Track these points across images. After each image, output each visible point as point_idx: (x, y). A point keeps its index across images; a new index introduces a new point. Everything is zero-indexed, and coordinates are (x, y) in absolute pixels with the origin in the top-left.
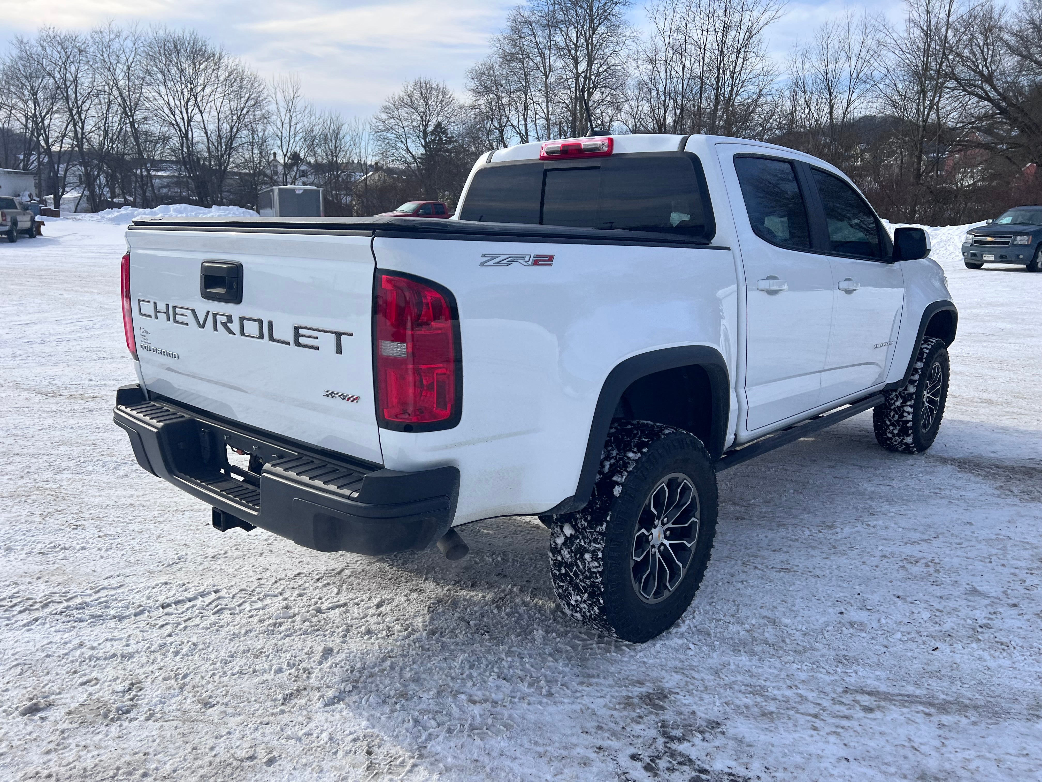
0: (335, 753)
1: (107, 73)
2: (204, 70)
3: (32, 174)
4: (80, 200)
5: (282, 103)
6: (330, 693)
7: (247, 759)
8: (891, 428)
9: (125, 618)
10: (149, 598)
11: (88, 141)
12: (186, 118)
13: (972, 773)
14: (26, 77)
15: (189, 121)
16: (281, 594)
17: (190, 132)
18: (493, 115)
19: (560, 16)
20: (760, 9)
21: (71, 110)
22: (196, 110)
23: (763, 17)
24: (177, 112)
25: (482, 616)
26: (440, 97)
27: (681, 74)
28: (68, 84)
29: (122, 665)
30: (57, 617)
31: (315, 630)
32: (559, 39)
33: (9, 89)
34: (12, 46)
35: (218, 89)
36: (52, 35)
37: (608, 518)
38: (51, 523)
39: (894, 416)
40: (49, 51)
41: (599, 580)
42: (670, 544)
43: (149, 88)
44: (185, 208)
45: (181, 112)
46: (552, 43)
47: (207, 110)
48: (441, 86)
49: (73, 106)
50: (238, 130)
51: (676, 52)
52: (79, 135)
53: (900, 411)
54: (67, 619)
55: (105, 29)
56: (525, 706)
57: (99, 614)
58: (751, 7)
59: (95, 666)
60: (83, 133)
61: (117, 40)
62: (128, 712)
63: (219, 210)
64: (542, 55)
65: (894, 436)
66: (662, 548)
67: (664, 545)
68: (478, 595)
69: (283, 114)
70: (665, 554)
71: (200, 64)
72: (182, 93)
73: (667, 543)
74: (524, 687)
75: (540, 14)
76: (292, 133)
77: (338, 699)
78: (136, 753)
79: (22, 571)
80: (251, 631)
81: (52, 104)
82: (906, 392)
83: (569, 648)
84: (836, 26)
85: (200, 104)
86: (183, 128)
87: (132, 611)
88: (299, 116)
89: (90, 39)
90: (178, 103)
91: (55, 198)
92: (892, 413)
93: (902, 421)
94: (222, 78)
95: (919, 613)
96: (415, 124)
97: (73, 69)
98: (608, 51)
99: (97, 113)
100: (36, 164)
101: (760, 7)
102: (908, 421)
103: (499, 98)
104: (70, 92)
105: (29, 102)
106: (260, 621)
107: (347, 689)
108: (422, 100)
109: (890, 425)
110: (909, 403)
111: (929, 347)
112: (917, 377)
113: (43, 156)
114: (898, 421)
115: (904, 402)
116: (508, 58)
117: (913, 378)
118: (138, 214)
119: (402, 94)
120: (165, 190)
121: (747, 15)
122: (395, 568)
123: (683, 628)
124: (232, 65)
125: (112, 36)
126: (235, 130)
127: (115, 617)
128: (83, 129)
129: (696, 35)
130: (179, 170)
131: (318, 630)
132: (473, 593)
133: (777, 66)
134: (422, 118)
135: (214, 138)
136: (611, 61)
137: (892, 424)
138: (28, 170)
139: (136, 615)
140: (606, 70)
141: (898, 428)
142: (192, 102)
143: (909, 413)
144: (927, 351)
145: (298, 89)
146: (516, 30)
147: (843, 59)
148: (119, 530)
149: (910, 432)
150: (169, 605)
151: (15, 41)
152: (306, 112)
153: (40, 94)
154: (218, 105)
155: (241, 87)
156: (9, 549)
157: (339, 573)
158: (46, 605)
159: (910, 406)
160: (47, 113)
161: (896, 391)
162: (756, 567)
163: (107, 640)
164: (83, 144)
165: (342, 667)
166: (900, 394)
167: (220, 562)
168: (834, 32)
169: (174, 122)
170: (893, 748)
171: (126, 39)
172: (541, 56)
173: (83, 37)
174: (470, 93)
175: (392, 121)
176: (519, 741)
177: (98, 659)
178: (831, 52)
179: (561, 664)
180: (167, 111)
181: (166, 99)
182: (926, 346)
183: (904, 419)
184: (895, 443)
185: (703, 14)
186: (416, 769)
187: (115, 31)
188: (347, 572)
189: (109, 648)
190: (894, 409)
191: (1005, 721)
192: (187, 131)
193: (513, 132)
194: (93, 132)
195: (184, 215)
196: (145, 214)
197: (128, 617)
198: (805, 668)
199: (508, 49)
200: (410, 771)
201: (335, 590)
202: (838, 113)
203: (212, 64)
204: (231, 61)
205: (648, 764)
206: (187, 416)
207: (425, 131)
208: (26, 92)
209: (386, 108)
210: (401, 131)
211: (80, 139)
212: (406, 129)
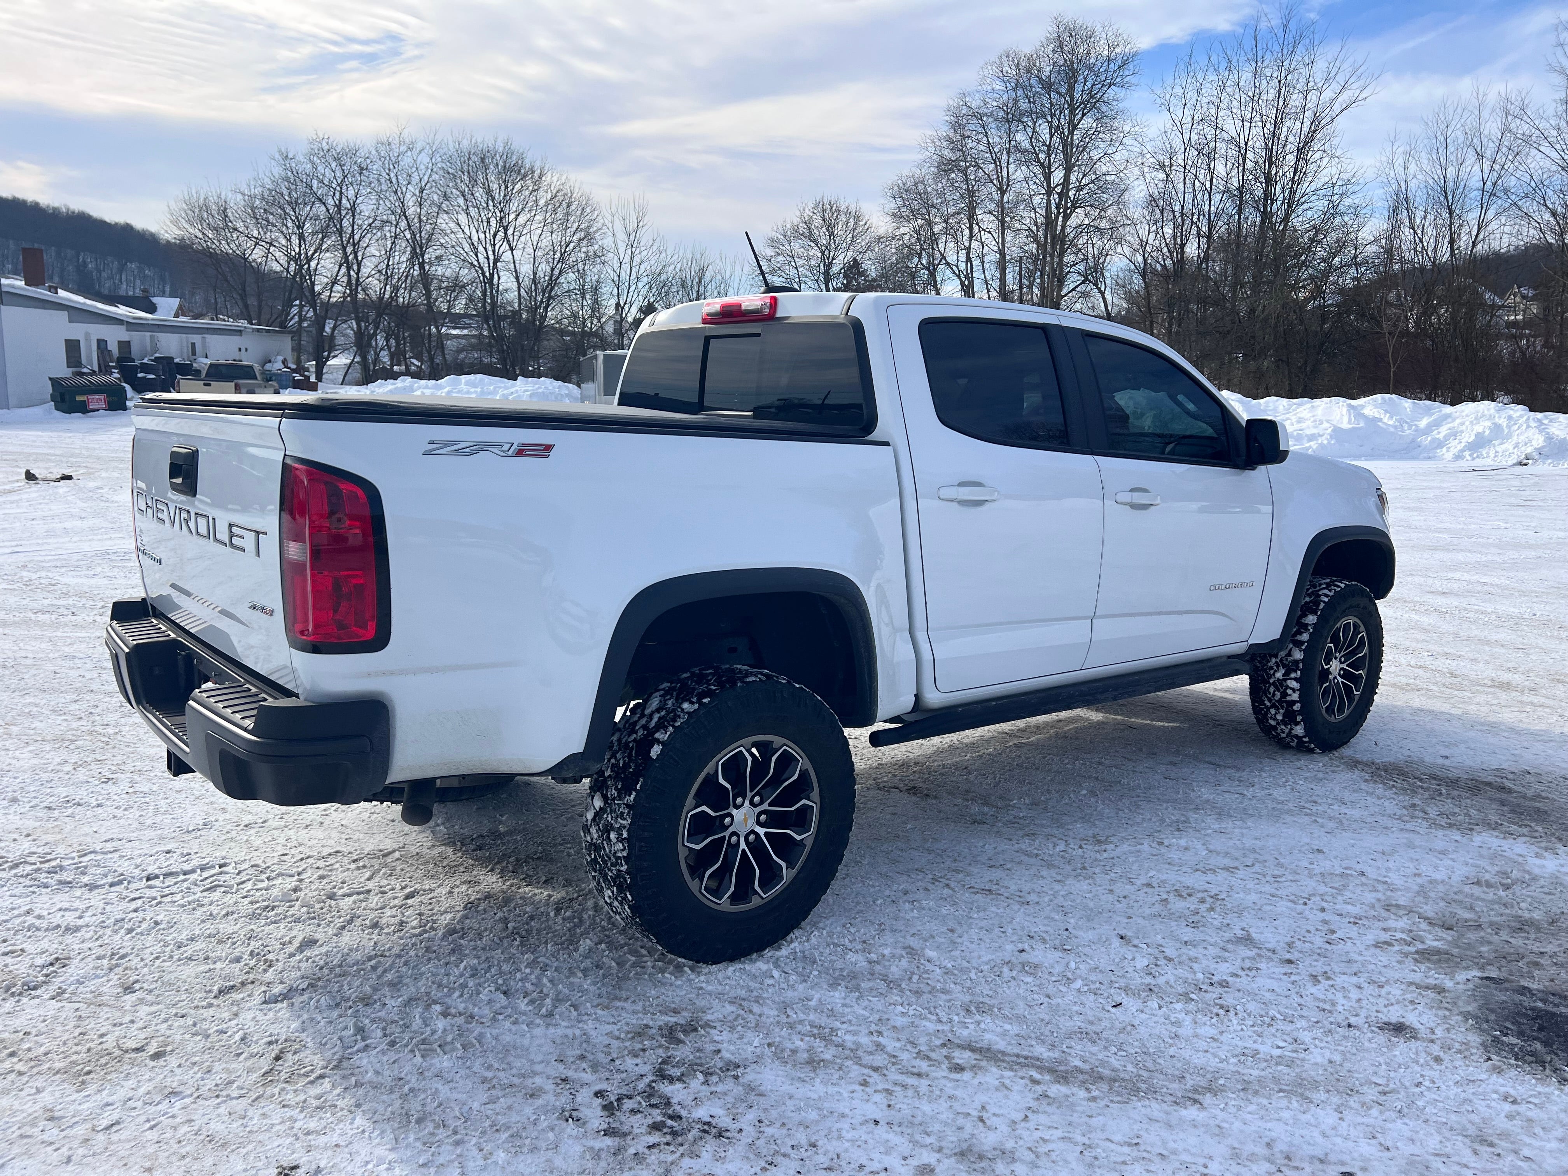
0: (239, 1055)
1: (393, 198)
2: (519, 191)
3: (290, 332)
4: (349, 367)
5: (621, 236)
6: (277, 989)
7: (133, 1050)
8: (1273, 711)
9: (97, 887)
10: (137, 867)
11: (363, 290)
12: (491, 257)
13: (1037, 1157)
14: (289, 203)
15: (496, 261)
16: (299, 874)
17: (496, 276)
18: (922, 249)
19: (1024, 105)
20: (1336, 87)
21: (344, 249)
22: (505, 246)
23: (1340, 99)
24: (481, 249)
25: (532, 918)
26: (851, 224)
27: (1208, 185)
28: (343, 213)
29: (60, 939)
30: (21, 880)
31: (310, 918)
32: (1021, 137)
33: (267, 221)
34: (273, 163)
35: (537, 217)
36: (326, 148)
37: (638, 787)
38: (81, 774)
39: (1274, 695)
40: (321, 168)
41: (624, 868)
42: (766, 834)
43: (445, 216)
44: (481, 380)
45: (485, 249)
46: (1013, 143)
47: (520, 246)
48: (852, 209)
49: (348, 242)
50: (560, 273)
51: (1200, 152)
52: (354, 282)
53: (1281, 685)
54: (32, 883)
55: (394, 139)
56: (507, 1024)
57: (69, 879)
58: (1320, 85)
59: (30, 937)
60: (358, 279)
61: (409, 153)
62: (35, 988)
63: (527, 383)
64: (996, 161)
65: (1278, 724)
66: (752, 837)
67: (757, 834)
68: (542, 894)
69: (622, 251)
70: (756, 846)
71: (514, 185)
72: (488, 222)
73: (761, 831)
74: (522, 1004)
75: (995, 104)
76: (634, 276)
77: (285, 996)
78: (17, 1032)
79: (15, 826)
80: (233, 913)
81: (322, 239)
82: (1290, 659)
83: (614, 964)
84: (1459, 111)
85: (511, 238)
86: (486, 269)
87: (110, 879)
88: (644, 253)
89: (374, 152)
90: (482, 236)
91: (317, 365)
92: (1272, 689)
93: (1286, 702)
94: (542, 202)
95: (1134, 959)
96: (813, 262)
97: (351, 193)
98: (1095, 155)
99: (380, 251)
100: (296, 318)
101: (1334, 84)
102: (1294, 702)
103: (930, 224)
104: (345, 223)
105: (293, 237)
106: (251, 903)
107: (300, 987)
108: (824, 229)
109: (1272, 707)
110: (1293, 675)
111: (1331, 594)
112: (1305, 637)
113: (306, 309)
114: (1279, 701)
115: (1287, 674)
116: (945, 167)
117: (1299, 638)
118: (419, 388)
119: (796, 221)
120: (462, 356)
121: (1313, 97)
122: (460, 854)
123: (784, 952)
124: (556, 186)
125: (403, 148)
126: (556, 272)
127: (86, 885)
128: (358, 274)
129: (1231, 127)
130: (479, 328)
131: (314, 918)
132: (537, 891)
133: (1362, 171)
134: (823, 254)
135: (527, 282)
136: (1102, 168)
137: (1273, 706)
138: (285, 327)
139: (111, 885)
140: (1092, 182)
141: (1282, 711)
142: (501, 234)
143: (1294, 690)
144: (1326, 600)
145: (644, 215)
146: (957, 126)
147: (1471, 157)
148: (155, 788)
149: (1299, 718)
150: (157, 877)
151: (277, 156)
152: (655, 248)
153: (308, 227)
154: (535, 238)
155: (567, 214)
156: (14, 800)
157: (384, 856)
158: (16, 866)
159: (1296, 679)
160: (315, 251)
161: (1276, 656)
162: (947, 885)
163: (60, 910)
164: (357, 292)
165: (314, 962)
166: (1281, 660)
167: (252, 831)
168: (1457, 118)
169: (476, 263)
170: (951, 1116)
171: (420, 151)
172: (995, 163)
173: (366, 151)
174: (889, 218)
175: (780, 258)
176: (468, 1063)
177: (38, 929)
178: (1451, 148)
179: (589, 982)
180: (467, 248)
181: (467, 230)
182: (1326, 591)
183: (1288, 698)
184: (1283, 735)
185: (1243, 96)
186: (321, 1081)
187: (407, 141)
188: (397, 855)
189: (57, 919)
190: (1274, 683)
191: (1139, 1100)
192: (492, 275)
193: (948, 273)
194: (373, 276)
195: (479, 390)
196: (427, 387)
197: (103, 886)
198: (911, 1012)
199: (948, 154)
200: (312, 1083)
201: (368, 875)
202: (1464, 241)
203: (529, 182)
204: (555, 179)
205: (612, 1103)
206: (173, 635)
207: (827, 274)
208: (290, 224)
209: (773, 240)
210: (793, 272)
211: (354, 285)
212: (800, 269)
